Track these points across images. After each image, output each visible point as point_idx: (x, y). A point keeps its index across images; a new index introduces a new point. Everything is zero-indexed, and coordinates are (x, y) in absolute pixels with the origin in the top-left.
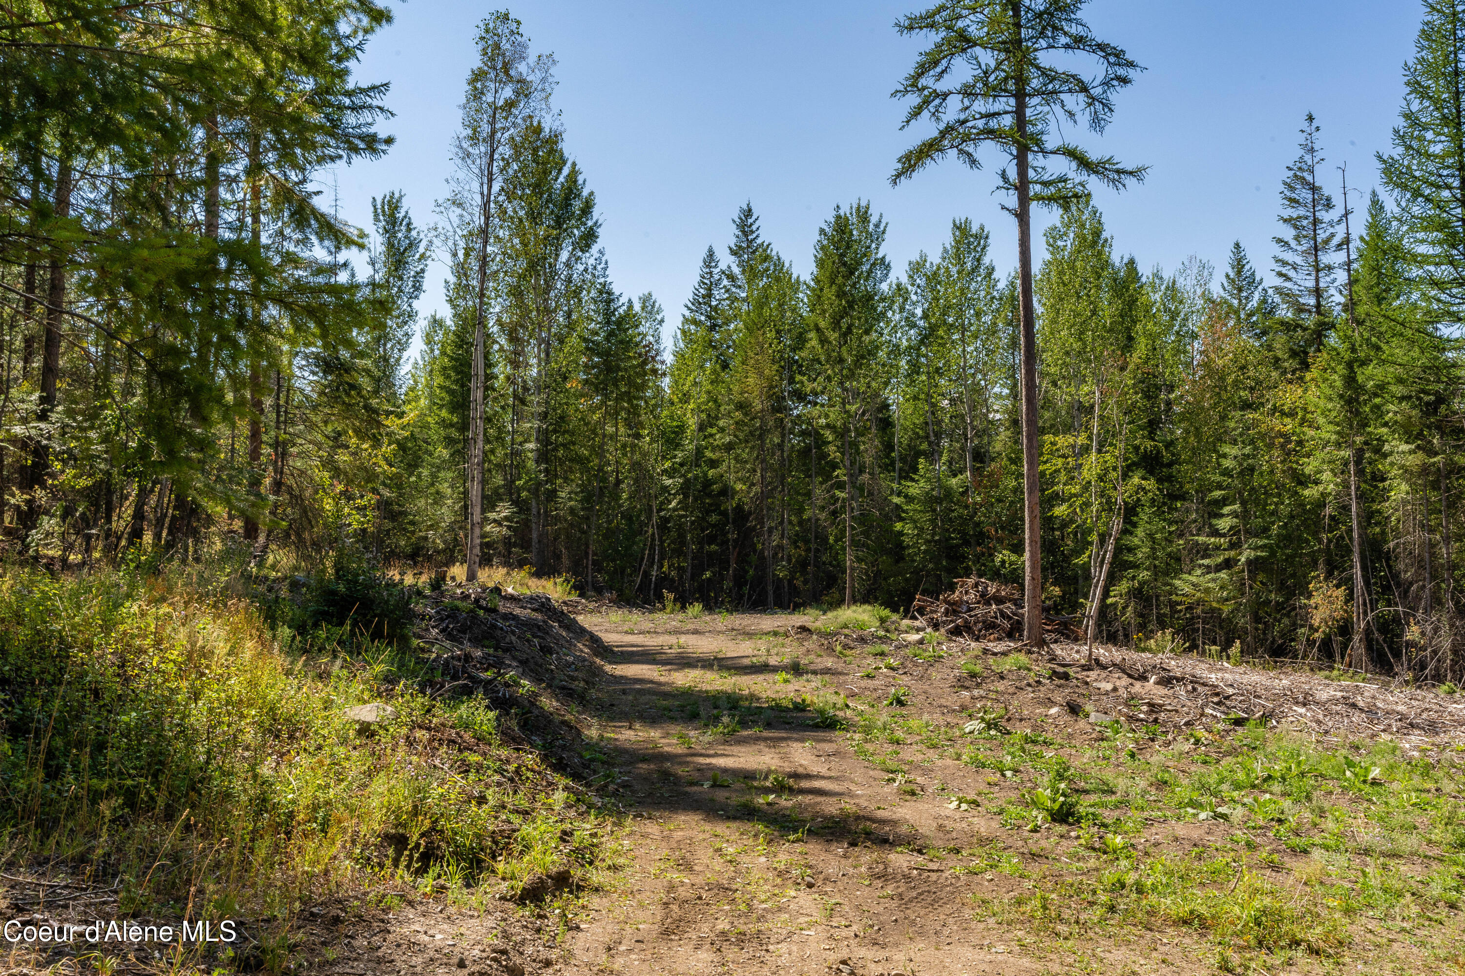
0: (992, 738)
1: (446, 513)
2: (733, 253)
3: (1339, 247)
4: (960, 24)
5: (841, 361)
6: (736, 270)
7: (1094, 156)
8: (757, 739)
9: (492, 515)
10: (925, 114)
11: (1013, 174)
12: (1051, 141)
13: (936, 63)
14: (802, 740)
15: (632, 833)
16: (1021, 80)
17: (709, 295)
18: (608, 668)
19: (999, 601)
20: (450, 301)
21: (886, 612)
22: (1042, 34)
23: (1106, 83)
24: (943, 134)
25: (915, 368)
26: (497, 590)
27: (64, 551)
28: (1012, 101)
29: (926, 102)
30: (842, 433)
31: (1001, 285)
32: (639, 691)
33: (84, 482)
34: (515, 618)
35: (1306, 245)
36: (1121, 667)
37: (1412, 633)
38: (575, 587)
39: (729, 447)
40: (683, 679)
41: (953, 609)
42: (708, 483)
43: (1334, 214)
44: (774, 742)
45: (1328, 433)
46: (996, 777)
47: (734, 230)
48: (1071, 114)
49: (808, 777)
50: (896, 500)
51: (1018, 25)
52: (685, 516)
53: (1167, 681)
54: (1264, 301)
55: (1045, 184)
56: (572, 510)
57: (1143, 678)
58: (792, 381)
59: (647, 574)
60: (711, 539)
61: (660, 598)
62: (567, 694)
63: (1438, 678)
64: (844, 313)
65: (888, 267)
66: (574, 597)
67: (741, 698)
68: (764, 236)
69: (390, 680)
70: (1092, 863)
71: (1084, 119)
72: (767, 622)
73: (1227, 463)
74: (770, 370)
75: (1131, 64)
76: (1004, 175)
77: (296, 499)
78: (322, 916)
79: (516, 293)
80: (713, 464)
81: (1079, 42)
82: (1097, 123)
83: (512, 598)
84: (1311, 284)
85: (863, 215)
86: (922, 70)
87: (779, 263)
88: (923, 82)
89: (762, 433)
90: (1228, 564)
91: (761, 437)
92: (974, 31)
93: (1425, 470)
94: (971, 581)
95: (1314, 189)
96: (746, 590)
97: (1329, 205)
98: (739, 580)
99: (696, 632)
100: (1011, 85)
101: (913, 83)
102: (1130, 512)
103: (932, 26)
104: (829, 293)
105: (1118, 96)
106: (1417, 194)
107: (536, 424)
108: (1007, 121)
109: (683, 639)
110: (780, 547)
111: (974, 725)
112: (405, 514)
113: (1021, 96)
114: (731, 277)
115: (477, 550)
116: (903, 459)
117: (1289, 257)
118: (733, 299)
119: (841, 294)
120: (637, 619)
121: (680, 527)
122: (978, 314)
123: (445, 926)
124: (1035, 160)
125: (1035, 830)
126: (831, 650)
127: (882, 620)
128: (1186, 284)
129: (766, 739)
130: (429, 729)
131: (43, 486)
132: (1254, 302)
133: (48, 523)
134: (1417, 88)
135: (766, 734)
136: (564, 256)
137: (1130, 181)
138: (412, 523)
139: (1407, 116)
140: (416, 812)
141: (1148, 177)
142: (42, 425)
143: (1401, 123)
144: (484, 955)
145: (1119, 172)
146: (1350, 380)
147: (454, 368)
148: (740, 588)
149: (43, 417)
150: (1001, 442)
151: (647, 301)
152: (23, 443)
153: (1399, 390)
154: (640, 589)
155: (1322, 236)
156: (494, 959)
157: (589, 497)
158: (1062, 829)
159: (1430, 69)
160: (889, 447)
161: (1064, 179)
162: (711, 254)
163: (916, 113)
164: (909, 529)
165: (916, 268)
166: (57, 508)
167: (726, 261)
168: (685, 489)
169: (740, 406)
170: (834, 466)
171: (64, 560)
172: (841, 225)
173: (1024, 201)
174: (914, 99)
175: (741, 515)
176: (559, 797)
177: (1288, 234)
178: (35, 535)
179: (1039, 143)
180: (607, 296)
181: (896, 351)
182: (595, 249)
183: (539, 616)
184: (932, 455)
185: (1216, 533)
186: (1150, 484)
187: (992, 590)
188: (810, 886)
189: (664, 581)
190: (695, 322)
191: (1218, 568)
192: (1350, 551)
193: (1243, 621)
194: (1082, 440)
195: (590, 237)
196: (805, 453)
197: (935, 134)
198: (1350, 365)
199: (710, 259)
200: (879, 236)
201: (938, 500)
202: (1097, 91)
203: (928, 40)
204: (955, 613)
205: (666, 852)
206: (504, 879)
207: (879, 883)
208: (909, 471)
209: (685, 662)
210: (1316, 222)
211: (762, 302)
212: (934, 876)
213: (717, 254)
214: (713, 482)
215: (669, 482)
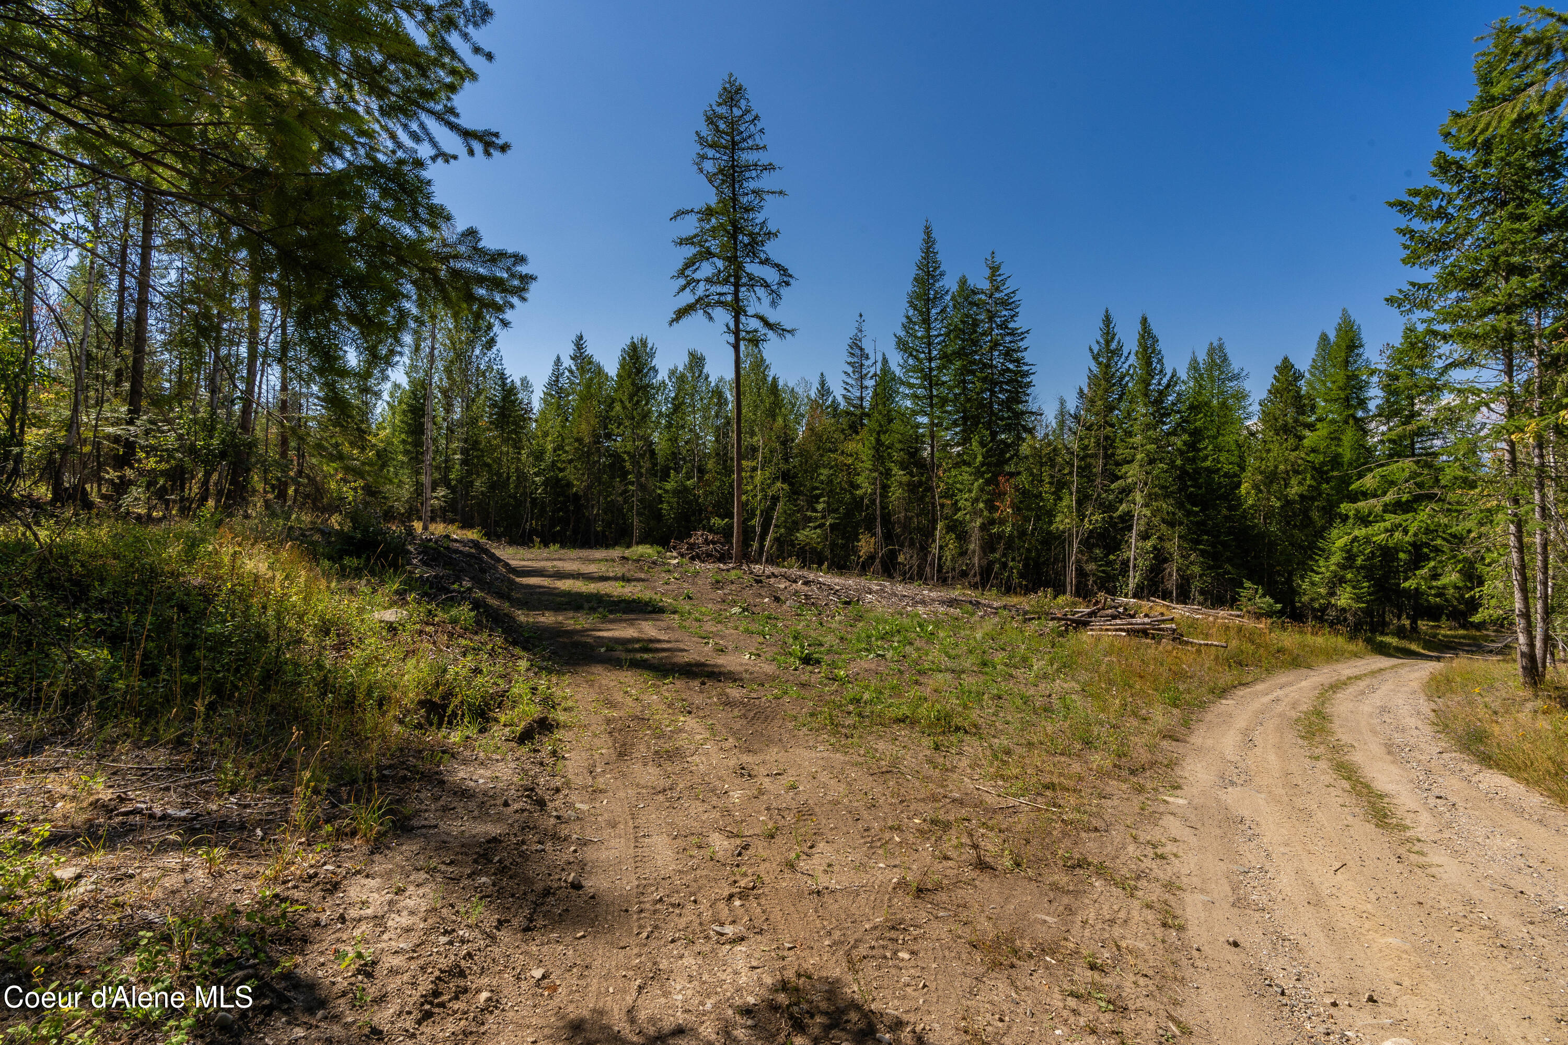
0: (746, 617)
1: (406, 492)
2: (572, 358)
3: (871, 378)
4: (707, 244)
5: (633, 418)
6: (574, 368)
7: (772, 320)
8: (621, 621)
9: (434, 495)
10: (688, 290)
11: (732, 325)
12: (751, 311)
13: (694, 263)
14: (646, 620)
15: (570, 684)
16: (738, 278)
17: (557, 381)
18: (518, 580)
19: (713, 543)
20: (407, 373)
21: (660, 549)
22: (748, 255)
23: (779, 284)
24: (697, 301)
25: (669, 426)
26: (447, 537)
27: (149, 509)
28: (732, 288)
29: (689, 284)
30: (632, 457)
31: (713, 384)
32: (540, 593)
33: (164, 466)
34: (461, 552)
35: (857, 376)
36: (784, 576)
37: (901, 558)
38: (485, 535)
39: (570, 461)
40: (565, 585)
41: (691, 547)
42: (558, 480)
43: (869, 362)
44: (631, 622)
45: (869, 465)
46: (761, 639)
47: (572, 347)
48: (759, 299)
49: (659, 641)
50: (659, 491)
51: (736, 249)
52: (546, 498)
53: (806, 583)
54: (833, 402)
55: (748, 332)
56: (482, 493)
57: (795, 582)
58: (606, 428)
59: (524, 529)
60: (560, 509)
61: (532, 541)
62: (501, 596)
63: (912, 579)
64: (636, 394)
65: (657, 371)
66: (487, 540)
67: (602, 596)
68: (590, 350)
69: (401, 593)
70: (834, 687)
71: (766, 301)
72: (599, 554)
73: (822, 477)
74: (594, 421)
75: (790, 276)
76: (727, 326)
77: (311, 480)
78: (392, 777)
79: (448, 371)
80: (561, 470)
81: (766, 262)
82: (773, 304)
83: (456, 541)
84: (858, 394)
85: (644, 343)
86: (687, 266)
87: (598, 366)
88: (687, 272)
89: (589, 454)
90: (821, 526)
91: (588, 457)
92: (714, 249)
93: (909, 484)
94: (699, 533)
95: (861, 349)
97: (867, 358)
98: (577, 531)
99: (560, 559)
100: (732, 279)
101: (682, 273)
102: (775, 499)
103: (692, 244)
104: (628, 382)
105: (784, 291)
106: (911, 355)
107: (461, 445)
108: (729, 298)
109: (555, 563)
110: (598, 514)
111: (736, 610)
112: (380, 492)
113: (737, 286)
114: (571, 371)
115: (429, 514)
116: (662, 471)
117: (850, 381)
118: (572, 383)
119: (633, 384)
120: (522, 552)
121: (544, 502)
122: (701, 399)
123: (482, 771)
124: (743, 319)
125: (796, 669)
126: (641, 569)
127: (659, 553)
128: (800, 391)
129: (626, 620)
130: (433, 625)
131: (132, 467)
132: (829, 402)
133: (135, 492)
134: (911, 304)
135: (625, 616)
136: (477, 352)
137: (788, 336)
138: (384, 498)
139: (908, 317)
140: (437, 684)
141: (797, 334)
142: (131, 428)
143: (904, 320)
144: (520, 794)
145: (783, 330)
146: (878, 440)
147: (410, 411)
149: (131, 422)
150: (710, 465)
151: (524, 381)
152: (116, 439)
153: (899, 446)
155: (864, 372)
156: (527, 796)
157: (493, 486)
158: (809, 668)
159: (918, 297)
160: (655, 465)
161: (756, 331)
162: (558, 359)
163: (683, 289)
164: (665, 506)
165: (672, 373)
166: (143, 480)
167: (567, 362)
168: (545, 483)
169: (577, 440)
170: (628, 473)
171: (149, 516)
172: (633, 347)
173: (737, 339)
174: (682, 281)
175: (577, 497)
176: (523, 664)
177: (850, 370)
178: (127, 500)
179: (745, 312)
180: (502, 376)
181: (661, 414)
182: (494, 350)
183: (473, 551)
184: (677, 470)
185: (815, 511)
186: (785, 486)
187: (710, 537)
188: (690, 713)
189: (534, 532)
190: (551, 395)
191: (815, 528)
192: (875, 519)
193: (827, 553)
194: (754, 464)
195: (491, 343)
196: (612, 466)
197: (693, 301)
198: (878, 433)
199: (558, 361)
200: (652, 355)
201: (680, 492)
202: (774, 288)
203: (690, 251)
204: (692, 549)
205: (595, 696)
206: (505, 725)
207: (728, 708)
208: (665, 476)
209: (560, 575)
210: (862, 365)
211: (589, 387)
212: (757, 702)
213: (562, 359)
214: (561, 480)
215: (537, 479)
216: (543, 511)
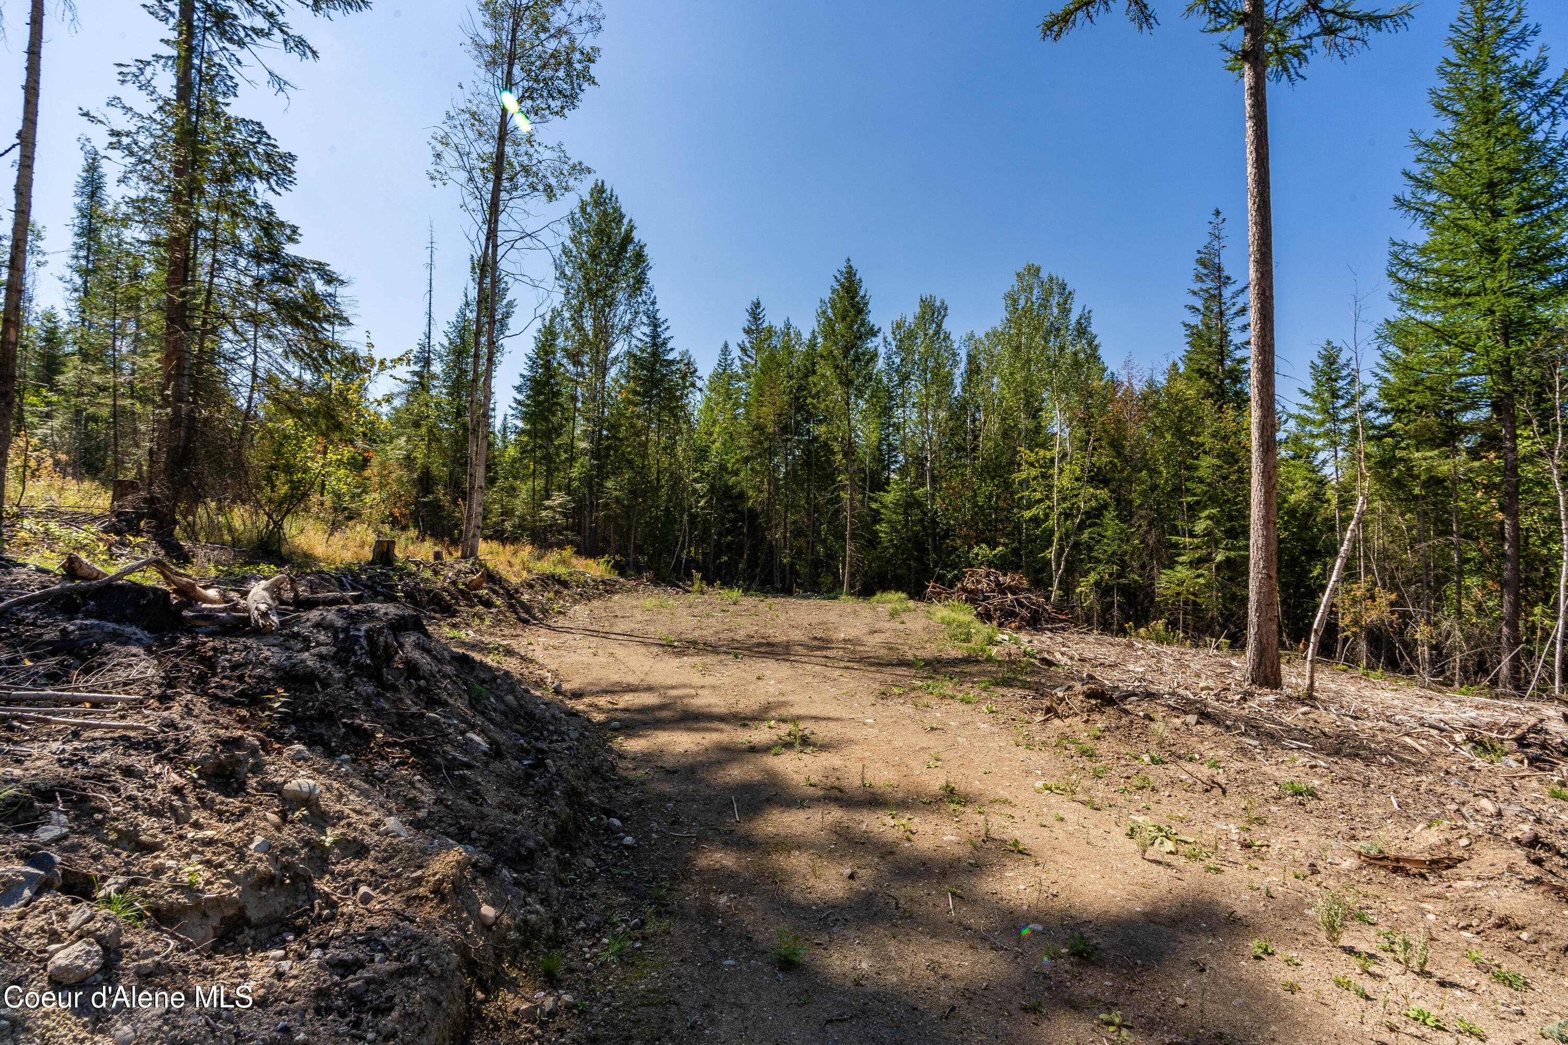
6: (748, 345)
9: (547, 503)
19: (1013, 590)
38: (614, 567)
39: (745, 461)
41: (972, 597)
42: (728, 488)
47: (747, 316)
52: (710, 514)
56: (617, 500)
59: (679, 556)
60: (729, 532)
61: (690, 577)
65: (874, 330)
66: (614, 576)
68: (771, 316)
80: (733, 474)
94: (981, 571)
96: (758, 570)
98: (753, 563)
107: (590, 427)
114: (743, 351)
118: (744, 367)
121: (706, 521)
148: (753, 570)
154: (673, 569)
155: (1226, 304)
157: (635, 491)
162: (726, 346)
168: (710, 493)
170: (838, 472)
175: (753, 514)
187: (1005, 579)
189: (692, 563)
199: (725, 350)
204: (973, 600)
213: (731, 347)
214: (733, 487)
215: (698, 486)
216: (706, 531)
